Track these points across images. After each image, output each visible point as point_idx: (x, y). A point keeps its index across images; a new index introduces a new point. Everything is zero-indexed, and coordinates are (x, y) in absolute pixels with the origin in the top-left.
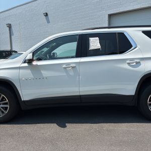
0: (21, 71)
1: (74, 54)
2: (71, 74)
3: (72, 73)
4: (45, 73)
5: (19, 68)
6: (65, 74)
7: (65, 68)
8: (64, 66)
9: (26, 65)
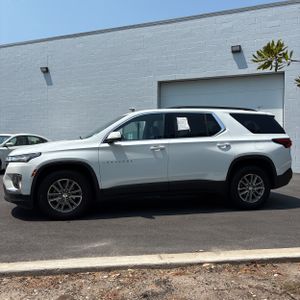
0: (101, 152)
1: (162, 134)
3: (160, 156)
4: (130, 155)
5: (98, 149)
6: (152, 157)
7: (153, 150)
8: (152, 148)
9: (107, 145)
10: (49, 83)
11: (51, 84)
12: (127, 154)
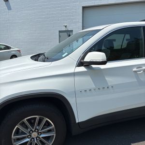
2: (142, 79)
4: (110, 80)
5: (74, 74)
7: (135, 72)
8: (135, 69)
10: (9, 8)
11: (11, 9)
12: (107, 79)
